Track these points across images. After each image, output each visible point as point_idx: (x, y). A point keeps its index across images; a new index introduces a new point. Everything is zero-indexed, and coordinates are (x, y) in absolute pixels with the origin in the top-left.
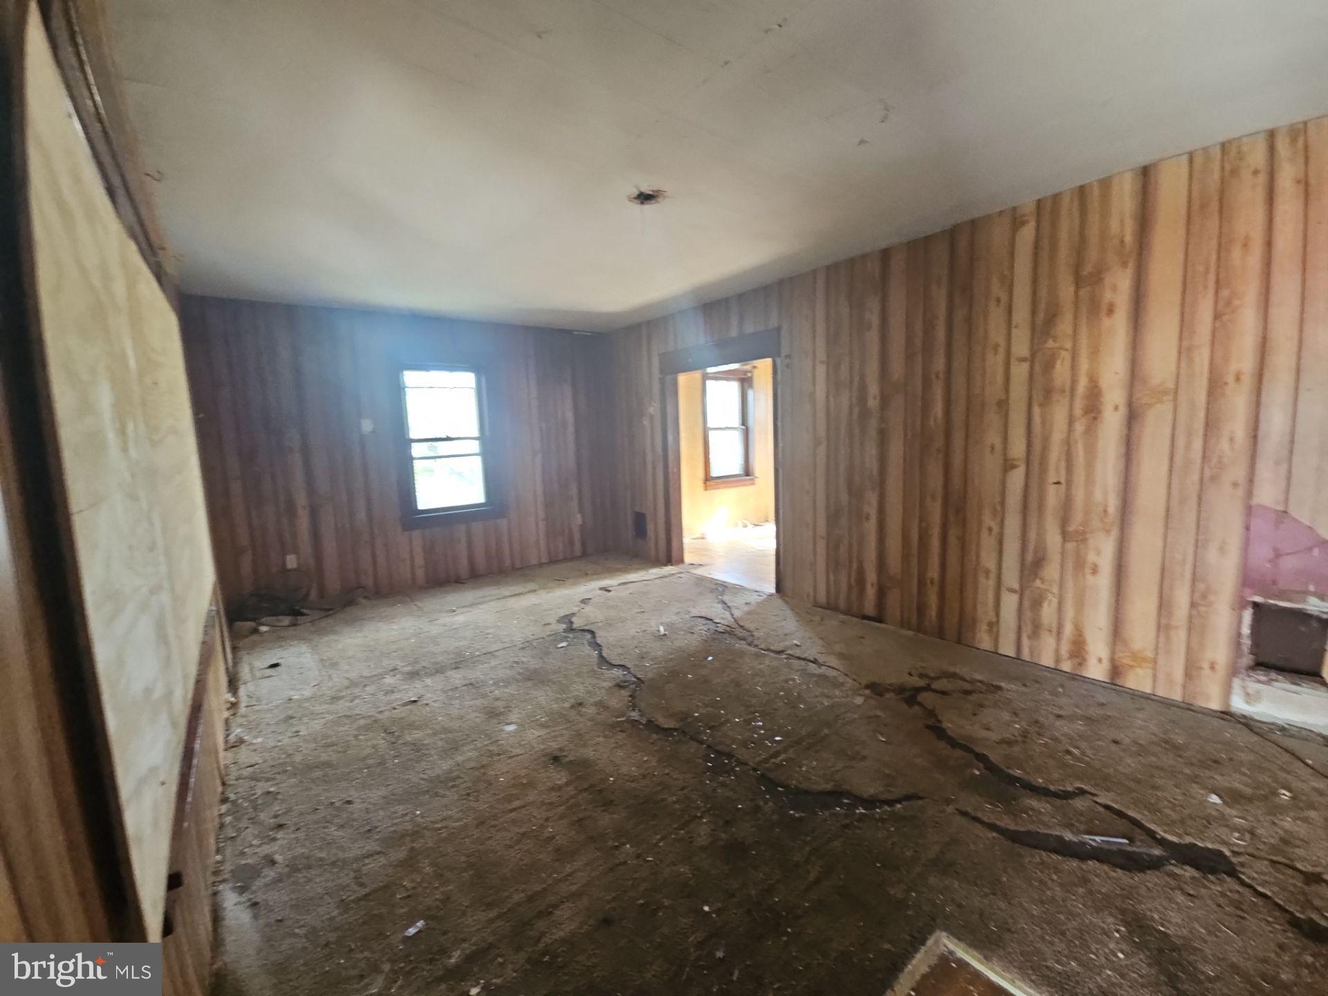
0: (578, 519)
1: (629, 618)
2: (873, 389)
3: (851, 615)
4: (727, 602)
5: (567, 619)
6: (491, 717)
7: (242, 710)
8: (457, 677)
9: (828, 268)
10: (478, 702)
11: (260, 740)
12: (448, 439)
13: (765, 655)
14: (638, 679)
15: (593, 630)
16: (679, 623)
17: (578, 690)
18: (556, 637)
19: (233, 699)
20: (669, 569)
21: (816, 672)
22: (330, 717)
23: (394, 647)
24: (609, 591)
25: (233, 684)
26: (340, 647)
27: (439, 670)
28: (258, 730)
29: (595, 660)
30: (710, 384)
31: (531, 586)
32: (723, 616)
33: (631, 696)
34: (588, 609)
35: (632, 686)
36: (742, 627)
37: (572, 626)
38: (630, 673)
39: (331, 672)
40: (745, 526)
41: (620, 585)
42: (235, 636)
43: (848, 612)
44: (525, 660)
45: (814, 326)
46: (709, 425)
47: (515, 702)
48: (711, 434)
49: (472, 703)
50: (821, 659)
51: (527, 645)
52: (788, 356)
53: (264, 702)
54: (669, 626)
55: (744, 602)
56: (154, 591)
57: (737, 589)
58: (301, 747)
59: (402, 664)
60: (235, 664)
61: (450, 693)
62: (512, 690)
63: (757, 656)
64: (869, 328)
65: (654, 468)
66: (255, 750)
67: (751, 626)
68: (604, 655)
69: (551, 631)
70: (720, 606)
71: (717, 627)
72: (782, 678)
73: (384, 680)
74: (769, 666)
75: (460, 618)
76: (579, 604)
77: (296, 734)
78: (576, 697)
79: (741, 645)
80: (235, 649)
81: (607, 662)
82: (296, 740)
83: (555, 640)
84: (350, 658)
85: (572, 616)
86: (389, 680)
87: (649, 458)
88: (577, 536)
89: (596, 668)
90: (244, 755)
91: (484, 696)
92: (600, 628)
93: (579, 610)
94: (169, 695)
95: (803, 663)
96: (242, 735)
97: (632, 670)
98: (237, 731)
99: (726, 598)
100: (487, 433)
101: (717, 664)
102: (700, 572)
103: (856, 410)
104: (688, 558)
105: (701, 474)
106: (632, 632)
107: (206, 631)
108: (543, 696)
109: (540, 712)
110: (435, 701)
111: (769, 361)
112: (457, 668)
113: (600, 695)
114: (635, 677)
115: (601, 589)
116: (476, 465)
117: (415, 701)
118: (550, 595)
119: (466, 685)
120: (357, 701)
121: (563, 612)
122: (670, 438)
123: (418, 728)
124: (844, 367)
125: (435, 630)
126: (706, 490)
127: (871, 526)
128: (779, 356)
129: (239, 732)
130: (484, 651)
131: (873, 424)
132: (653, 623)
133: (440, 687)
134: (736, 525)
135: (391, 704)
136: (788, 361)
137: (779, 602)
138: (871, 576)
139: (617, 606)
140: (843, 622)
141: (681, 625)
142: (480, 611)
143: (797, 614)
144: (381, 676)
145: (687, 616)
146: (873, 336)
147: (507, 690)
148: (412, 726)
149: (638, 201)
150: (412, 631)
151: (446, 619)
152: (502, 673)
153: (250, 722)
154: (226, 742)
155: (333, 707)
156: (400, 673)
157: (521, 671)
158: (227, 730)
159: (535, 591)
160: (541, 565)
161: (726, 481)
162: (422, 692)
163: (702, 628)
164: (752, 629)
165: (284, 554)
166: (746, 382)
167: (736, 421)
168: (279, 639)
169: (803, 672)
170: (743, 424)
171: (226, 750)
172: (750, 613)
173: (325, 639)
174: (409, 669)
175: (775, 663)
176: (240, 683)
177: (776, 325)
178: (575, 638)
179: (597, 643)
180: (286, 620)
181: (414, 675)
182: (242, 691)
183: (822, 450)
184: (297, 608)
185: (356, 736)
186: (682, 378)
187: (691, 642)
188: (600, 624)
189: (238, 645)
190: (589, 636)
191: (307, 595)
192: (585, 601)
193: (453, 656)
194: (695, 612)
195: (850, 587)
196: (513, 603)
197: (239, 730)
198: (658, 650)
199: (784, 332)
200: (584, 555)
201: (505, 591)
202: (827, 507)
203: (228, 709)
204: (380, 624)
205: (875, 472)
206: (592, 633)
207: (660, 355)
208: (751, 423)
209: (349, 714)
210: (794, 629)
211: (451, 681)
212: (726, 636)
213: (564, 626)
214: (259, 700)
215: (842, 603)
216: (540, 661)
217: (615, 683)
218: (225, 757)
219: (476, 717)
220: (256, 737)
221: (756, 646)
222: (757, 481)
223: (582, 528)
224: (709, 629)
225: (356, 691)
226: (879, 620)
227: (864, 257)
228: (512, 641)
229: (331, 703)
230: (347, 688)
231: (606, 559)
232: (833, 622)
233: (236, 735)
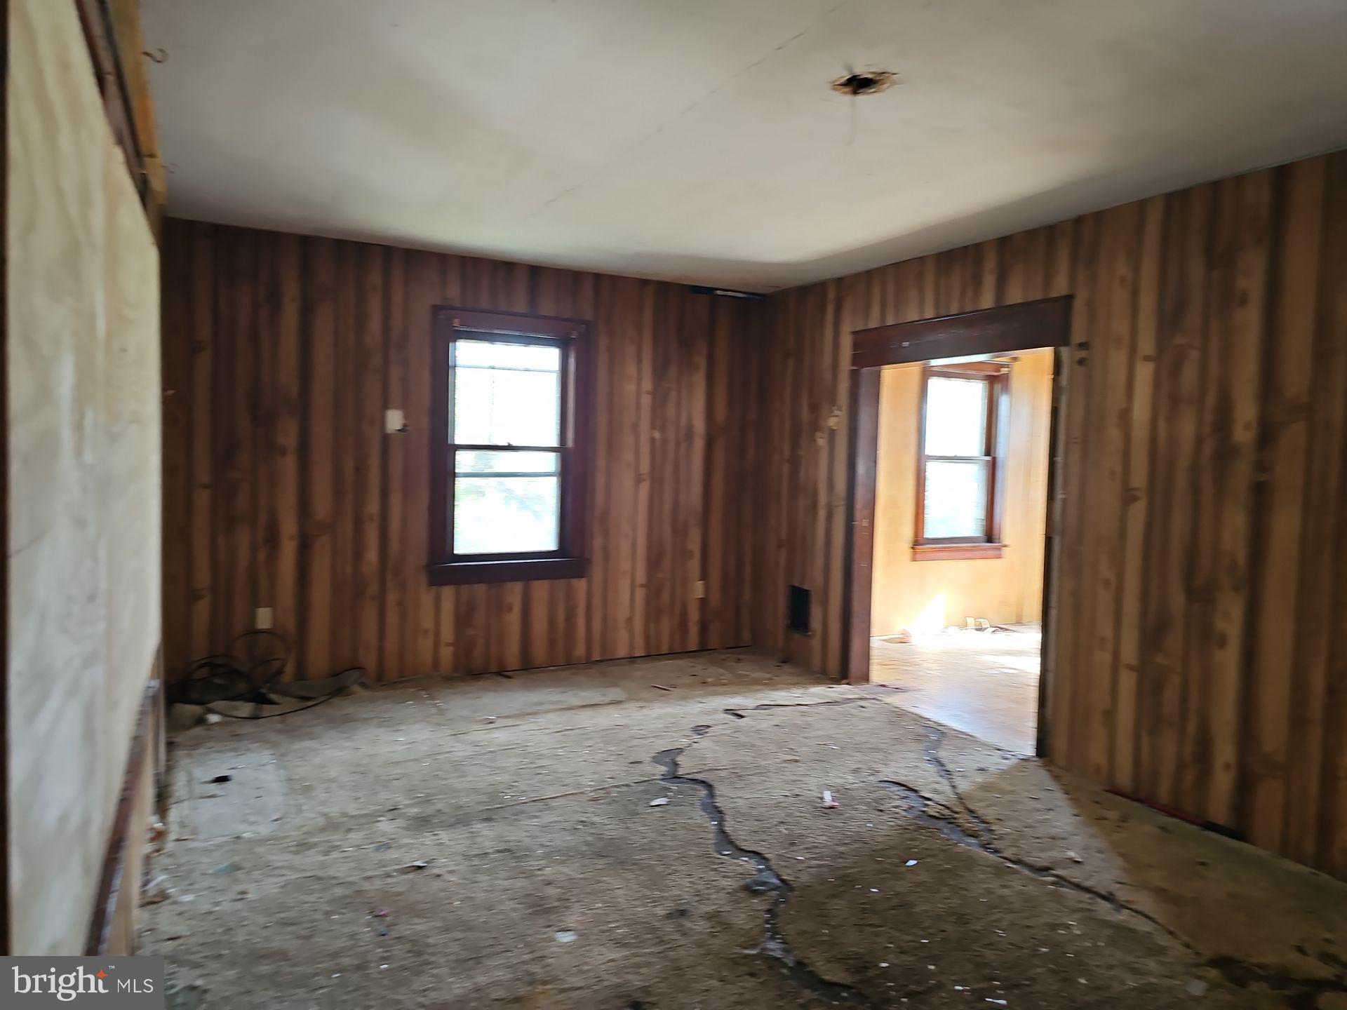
0: (698, 589)
1: (772, 769)
2: (1246, 411)
3: (1182, 819)
4: (944, 761)
5: (669, 757)
6: (535, 913)
7: (170, 846)
8: (487, 835)
9: (1169, 197)
10: (519, 883)
11: (188, 898)
12: (509, 448)
13: (1015, 872)
14: (783, 881)
15: (712, 783)
16: (857, 789)
17: (681, 887)
18: (649, 788)
19: (159, 825)
20: (841, 691)
21: (1109, 918)
22: (292, 876)
23: (397, 771)
24: (742, 717)
25: (162, 802)
26: (317, 760)
27: (461, 819)
28: (189, 882)
29: (711, 836)
30: (934, 384)
31: (615, 693)
32: (936, 786)
33: (768, 911)
34: (704, 744)
35: (774, 893)
36: (971, 811)
37: (676, 771)
38: (769, 868)
39: (301, 799)
40: (980, 629)
41: (758, 708)
42: (174, 725)
43: (1173, 811)
44: (596, 819)
45: (1135, 294)
46: (929, 450)
47: (575, 892)
48: (932, 469)
49: (507, 883)
50: (1122, 894)
51: (601, 795)
52: (1083, 346)
53: (201, 837)
54: (839, 791)
55: (976, 766)
56: (89, 661)
57: (964, 740)
58: (245, 919)
59: (407, 802)
60: (169, 769)
61: (476, 862)
62: (571, 870)
63: (999, 871)
64: (1244, 301)
65: (830, 516)
66: (180, 914)
67: (989, 813)
68: (727, 829)
69: (642, 776)
70: (932, 768)
71: (926, 805)
72: (1046, 919)
73: (378, 824)
74: (1020, 893)
75: (501, 736)
76: (689, 733)
77: (239, 897)
78: (676, 899)
79: (969, 846)
80: (170, 745)
81: (731, 843)
82: (239, 905)
83: (646, 792)
84: (331, 780)
85: (678, 754)
86: (385, 826)
87: (823, 499)
88: (694, 615)
89: (712, 850)
90: (166, 920)
91: (529, 875)
92: (722, 779)
93: (690, 745)
94: (86, 823)
95: (1086, 896)
96: (166, 885)
97: (773, 863)
98: (160, 878)
99: (943, 754)
100: (570, 443)
101: (923, 876)
102: (896, 700)
103: (1208, 449)
104: (876, 675)
105: (908, 532)
106: (777, 794)
107: (140, 719)
108: (622, 888)
109: (616, 916)
110: (451, 872)
111: (1047, 353)
112: (488, 820)
113: (718, 902)
114: (778, 877)
115: (727, 711)
116: (549, 490)
117: (420, 868)
118: (645, 711)
119: (499, 851)
120: (335, 855)
121: (663, 745)
122: (861, 469)
123: (420, 914)
124: (1190, 373)
125: (460, 750)
126: (914, 560)
127: (1229, 659)
128: (1066, 343)
129: (162, 881)
130: (534, 795)
131: (1242, 474)
132: (812, 782)
133: (460, 849)
134: (964, 626)
135: (384, 866)
136: (1083, 354)
137: (1042, 775)
138: (1225, 751)
139: (753, 746)
140: (1163, 829)
141: (863, 794)
142: (532, 726)
143: (1075, 801)
144: (372, 818)
145: (872, 778)
146: (1250, 319)
147: (565, 870)
148: (414, 911)
149: (847, 89)
150: (426, 748)
151: (479, 735)
152: (561, 839)
153: (179, 866)
154: (144, 893)
155: (298, 860)
156: (402, 816)
157: (589, 838)
158: (147, 874)
159: (620, 702)
160: (632, 659)
161: (951, 546)
162: (433, 852)
163: (897, 802)
164: (988, 818)
165: (255, 604)
166: (996, 382)
167: (974, 445)
168: (232, 737)
169: (1088, 916)
170: (988, 453)
171: (143, 906)
172: (985, 787)
173: (297, 746)
174: (414, 811)
175: (1032, 889)
176: (173, 800)
177: (1064, 292)
178: (681, 792)
179: (716, 807)
180: (245, 708)
181: (422, 823)
182: (174, 814)
183: (1138, 511)
184: (263, 691)
185: (328, 913)
186: (889, 373)
187: (880, 827)
188: (723, 774)
189: (175, 740)
190: (703, 792)
191: (280, 672)
192: (700, 730)
193: (483, 798)
194: (888, 773)
195: (1181, 765)
196: (586, 719)
197: (162, 877)
198: (820, 834)
199: (1079, 306)
200: (703, 650)
201: (574, 697)
202: (1144, 613)
203: (152, 840)
204: (380, 731)
205: (1241, 558)
206: (709, 786)
207: (854, 333)
208: (1001, 452)
209: (321, 873)
210: (1069, 828)
211: (479, 840)
212: (941, 824)
213: (663, 769)
214: (195, 831)
215: (1164, 791)
216: (622, 825)
217: (742, 883)
218: (139, 918)
219: (514, 910)
220: (186, 892)
221: (996, 851)
222: (1005, 551)
223: (703, 602)
224: (911, 808)
225: (335, 837)
226: (1238, 833)
227: (1239, 180)
228: (579, 785)
229: (297, 853)
230: (322, 830)
231: (739, 661)
232: (1146, 825)
233: (157, 885)
